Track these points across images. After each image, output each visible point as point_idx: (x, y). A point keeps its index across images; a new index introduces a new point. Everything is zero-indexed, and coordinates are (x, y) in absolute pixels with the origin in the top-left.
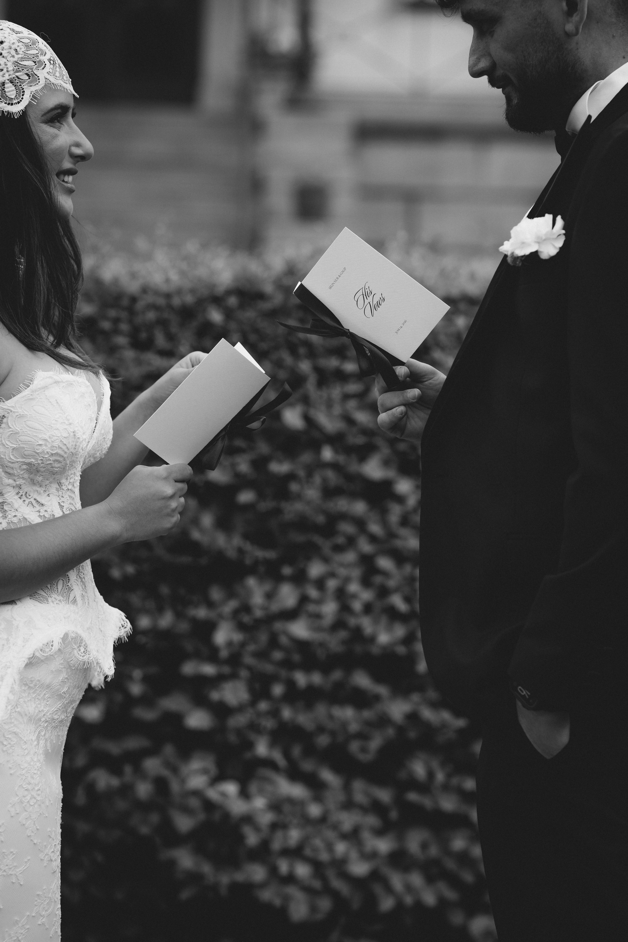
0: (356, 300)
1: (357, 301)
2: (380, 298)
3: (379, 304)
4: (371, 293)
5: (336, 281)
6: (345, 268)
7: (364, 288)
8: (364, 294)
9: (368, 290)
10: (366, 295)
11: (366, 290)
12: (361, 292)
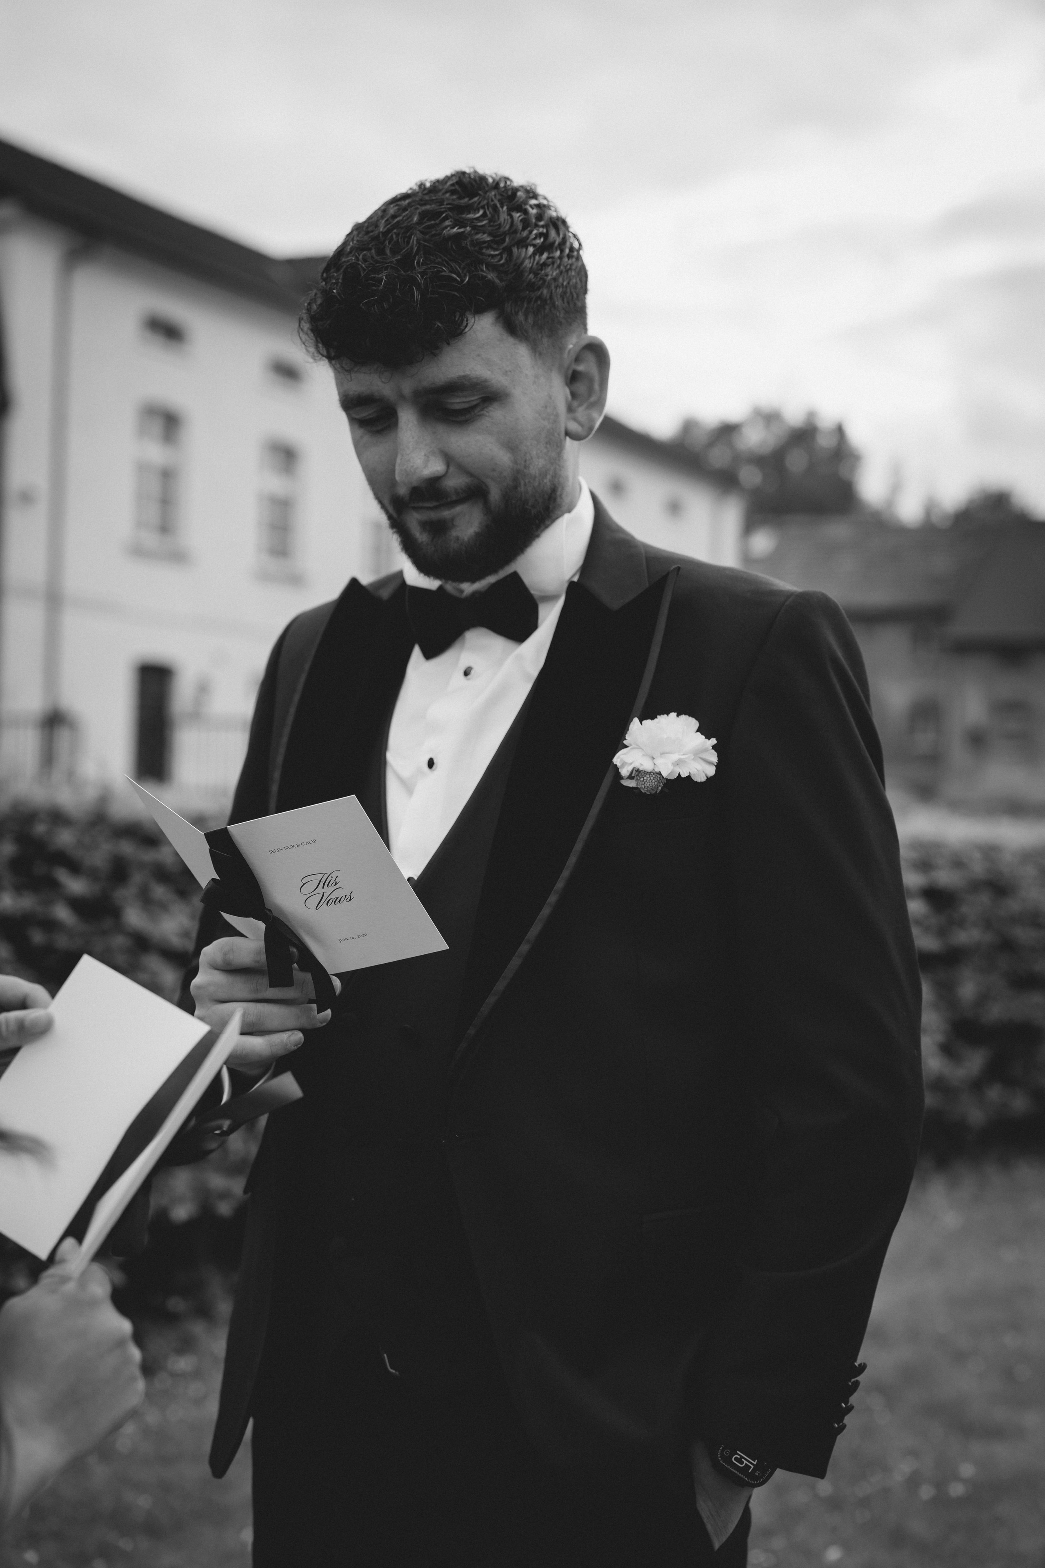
0: (304, 881)
1: (304, 884)
2: (346, 896)
3: (338, 900)
4: (336, 884)
5: (288, 848)
6: (315, 841)
7: (326, 876)
8: (323, 880)
9: (333, 879)
10: (324, 882)
11: (330, 878)
12: (319, 877)
